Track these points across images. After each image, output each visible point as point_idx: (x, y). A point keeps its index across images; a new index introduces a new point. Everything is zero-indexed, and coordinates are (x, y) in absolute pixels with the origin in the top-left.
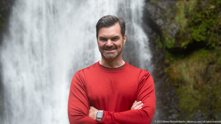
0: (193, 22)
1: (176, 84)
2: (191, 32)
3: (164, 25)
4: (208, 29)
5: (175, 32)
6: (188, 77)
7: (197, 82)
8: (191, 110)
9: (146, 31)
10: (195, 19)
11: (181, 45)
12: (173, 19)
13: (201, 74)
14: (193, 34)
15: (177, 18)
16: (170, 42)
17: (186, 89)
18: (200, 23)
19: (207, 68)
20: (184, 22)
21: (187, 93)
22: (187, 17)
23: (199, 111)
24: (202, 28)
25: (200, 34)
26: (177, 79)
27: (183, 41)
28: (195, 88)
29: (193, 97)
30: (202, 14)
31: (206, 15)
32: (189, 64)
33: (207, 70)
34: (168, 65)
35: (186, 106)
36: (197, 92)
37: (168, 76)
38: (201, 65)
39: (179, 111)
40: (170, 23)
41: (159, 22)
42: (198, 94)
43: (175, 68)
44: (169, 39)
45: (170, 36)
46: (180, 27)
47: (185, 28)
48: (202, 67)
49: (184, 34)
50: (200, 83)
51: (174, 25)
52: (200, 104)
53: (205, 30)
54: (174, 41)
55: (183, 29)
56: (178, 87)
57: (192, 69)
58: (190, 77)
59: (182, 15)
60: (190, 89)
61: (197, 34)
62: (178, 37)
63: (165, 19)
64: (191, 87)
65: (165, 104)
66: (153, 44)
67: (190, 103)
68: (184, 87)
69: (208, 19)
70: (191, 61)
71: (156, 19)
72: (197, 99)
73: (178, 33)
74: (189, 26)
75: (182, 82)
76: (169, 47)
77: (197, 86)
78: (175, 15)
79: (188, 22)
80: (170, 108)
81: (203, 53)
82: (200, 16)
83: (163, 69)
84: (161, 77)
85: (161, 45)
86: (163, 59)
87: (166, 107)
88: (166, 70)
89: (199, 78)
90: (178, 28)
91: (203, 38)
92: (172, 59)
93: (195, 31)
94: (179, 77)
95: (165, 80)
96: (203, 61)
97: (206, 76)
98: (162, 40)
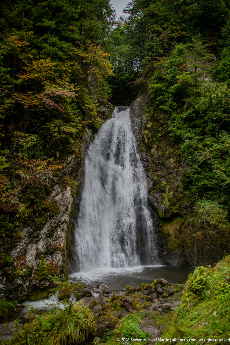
0: (172, 203)
1: (166, 236)
2: (172, 209)
3: (158, 205)
4: (180, 207)
5: (164, 209)
6: (171, 232)
7: (176, 234)
8: (174, 249)
9: (148, 209)
10: (173, 202)
11: (167, 216)
12: (162, 202)
13: (178, 230)
14: (173, 210)
15: (164, 202)
16: (161, 214)
17: (171, 238)
18: (176, 204)
19: (181, 226)
20: (168, 204)
21: (172, 240)
22: (169, 201)
23: (178, 249)
24: (177, 206)
25: (176, 209)
26: (166, 234)
27: (168, 214)
28: (175, 237)
29: (174, 242)
30: (176, 199)
31: (178, 199)
32: (172, 225)
33: (180, 228)
34: (161, 227)
35: (171, 247)
36: (176, 239)
37: (162, 232)
38: (177, 225)
39: (168, 250)
40: (161, 204)
41: (156, 204)
42: (177, 241)
43: (165, 228)
44: (161, 213)
45: (161, 211)
46: (166, 206)
47: (169, 207)
48: (178, 226)
49: (168, 210)
50: (177, 234)
51: (163, 206)
52: (178, 245)
53: (178, 207)
54: (163, 214)
55: (167, 208)
56: (167, 237)
57: (173, 228)
58: (173, 232)
59: (167, 200)
60: (173, 238)
61: (175, 210)
62: (166, 212)
63: (158, 202)
64: (173, 237)
65: (161, 247)
66: (153, 216)
67: (173, 245)
68: (170, 237)
69: (179, 201)
70: (172, 224)
71: (154, 203)
72: (176, 243)
73: (165, 210)
74: (171, 206)
75: (169, 235)
76: (161, 217)
77: (176, 236)
78: (163, 201)
79: (170, 204)
80: (163, 249)
81: (178, 219)
82: (176, 200)
83: (159, 229)
84: (158, 233)
85: (157, 216)
86: (159, 224)
87: (161, 248)
88: (160, 229)
89: (177, 232)
90: (165, 207)
91: (178, 211)
92: (163, 223)
93: (173, 208)
94: (167, 232)
95: (160, 234)
96: (179, 223)
97: (180, 231)
98: (158, 214)
